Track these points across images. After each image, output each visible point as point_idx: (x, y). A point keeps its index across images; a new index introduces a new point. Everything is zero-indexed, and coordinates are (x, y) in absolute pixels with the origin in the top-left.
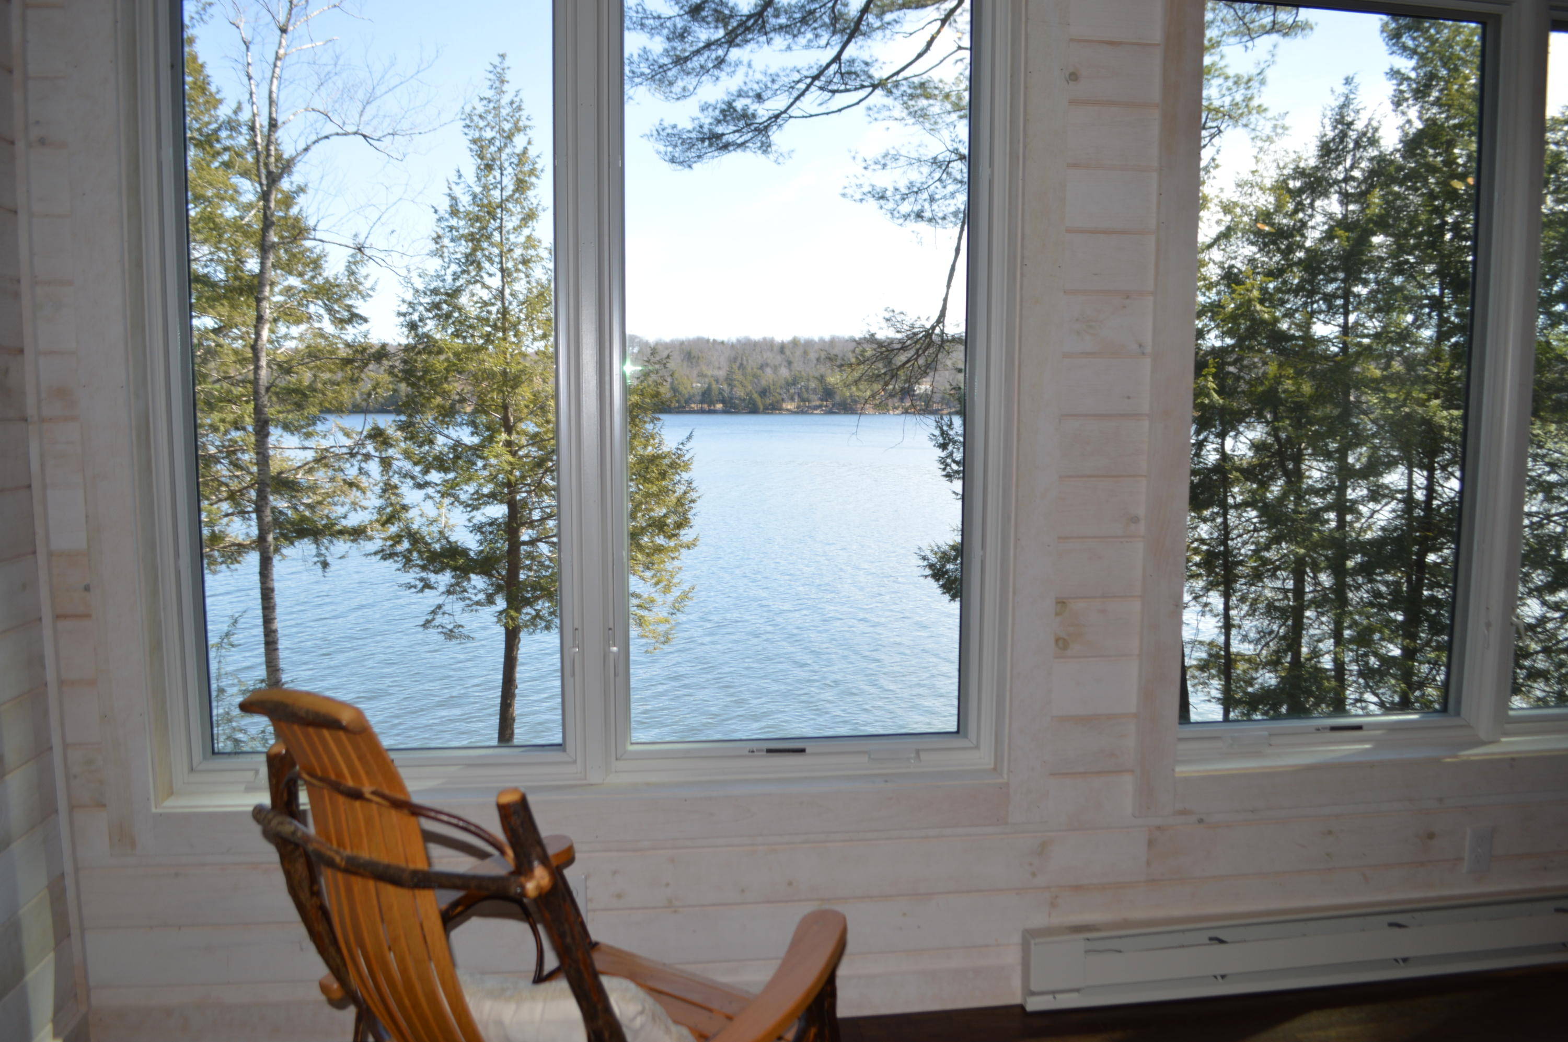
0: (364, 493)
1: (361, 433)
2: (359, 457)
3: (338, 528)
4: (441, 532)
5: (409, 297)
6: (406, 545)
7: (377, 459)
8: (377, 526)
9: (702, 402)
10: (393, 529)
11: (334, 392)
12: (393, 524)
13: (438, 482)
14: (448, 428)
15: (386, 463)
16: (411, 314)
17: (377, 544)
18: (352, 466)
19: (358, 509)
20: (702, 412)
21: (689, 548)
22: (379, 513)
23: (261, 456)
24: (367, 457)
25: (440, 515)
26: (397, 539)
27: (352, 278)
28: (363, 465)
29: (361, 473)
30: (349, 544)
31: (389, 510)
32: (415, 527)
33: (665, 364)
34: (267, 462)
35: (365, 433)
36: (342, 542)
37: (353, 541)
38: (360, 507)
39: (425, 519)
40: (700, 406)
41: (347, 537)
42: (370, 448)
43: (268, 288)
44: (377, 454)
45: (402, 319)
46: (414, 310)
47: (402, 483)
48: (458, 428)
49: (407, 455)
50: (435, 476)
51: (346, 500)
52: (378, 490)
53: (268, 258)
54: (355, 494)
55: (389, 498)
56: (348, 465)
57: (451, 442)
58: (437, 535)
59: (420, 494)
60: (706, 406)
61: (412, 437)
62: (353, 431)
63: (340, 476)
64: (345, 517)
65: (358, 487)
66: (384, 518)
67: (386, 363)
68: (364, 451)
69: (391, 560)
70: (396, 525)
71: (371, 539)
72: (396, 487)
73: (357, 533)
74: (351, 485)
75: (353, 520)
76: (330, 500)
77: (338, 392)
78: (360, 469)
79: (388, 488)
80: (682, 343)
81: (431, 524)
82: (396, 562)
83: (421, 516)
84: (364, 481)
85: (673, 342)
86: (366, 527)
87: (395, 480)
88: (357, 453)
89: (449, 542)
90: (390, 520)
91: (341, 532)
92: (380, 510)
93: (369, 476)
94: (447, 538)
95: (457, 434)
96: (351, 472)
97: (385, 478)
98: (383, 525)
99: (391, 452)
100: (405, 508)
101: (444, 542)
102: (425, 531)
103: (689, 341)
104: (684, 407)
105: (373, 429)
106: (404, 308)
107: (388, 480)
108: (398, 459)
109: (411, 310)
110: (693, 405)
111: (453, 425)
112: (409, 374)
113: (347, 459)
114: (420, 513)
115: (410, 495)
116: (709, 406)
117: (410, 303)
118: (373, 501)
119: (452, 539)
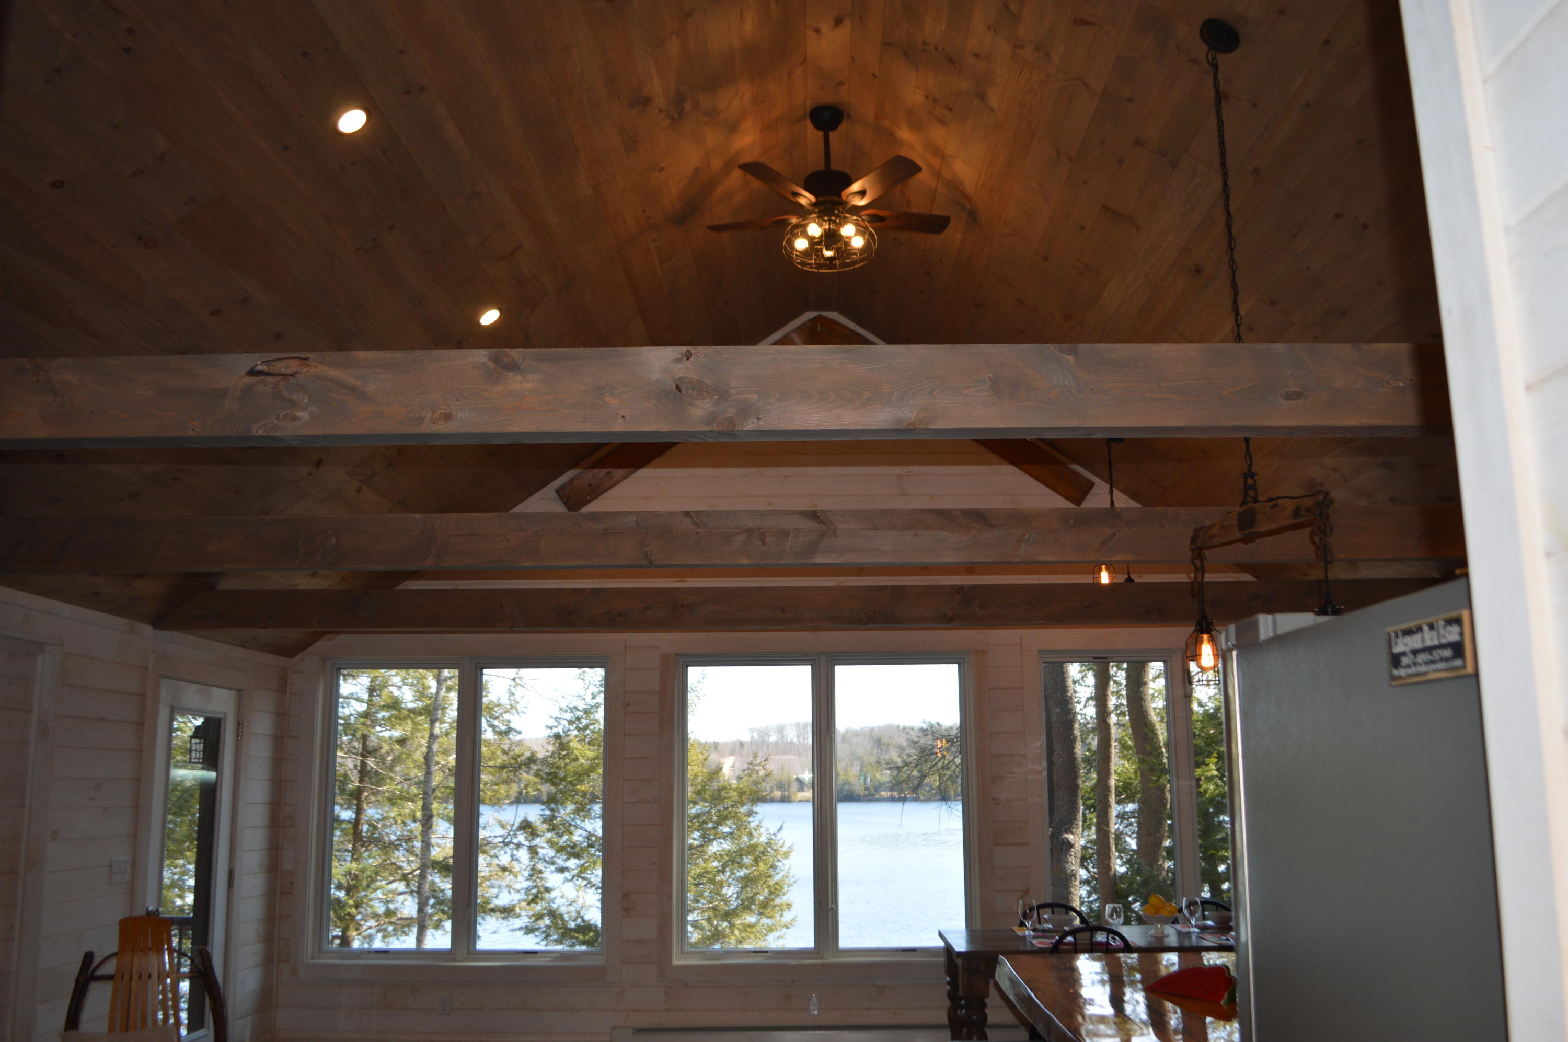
0: (516, 877)
1: (513, 825)
2: (512, 846)
3: (492, 906)
4: (578, 913)
5: (557, 714)
6: (547, 921)
7: (526, 848)
8: (524, 904)
9: (892, 789)
10: (538, 908)
11: (493, 791)
12: (537, 903)
13: (573, 867)
14: (584, 821)
15: (533, 851)
16: (556, 727)
17: (524, 921)
18: (506, 853)
19: (512, 891)
20: (892, 799)
21: (788, 928)
22: (526, 894)
23: (424, 844)
24: (519, 846)
25: (578, 897)
26: (539, 917)
27: (512, 698)
28: (515, 852)
29: (513, 860)
30: (501, 921)
31: (535, 891)
32: (555, 906)
33: (763, 766)
34: (429, 848)
35: (517, 825)
36: (494, 918)
37: (504, 918)
38: (514, 889)
39: (564, 900)
40: (889, 793)
41: (498, 914)
42: (521, 838)
43: (440, 712)
44: (527, 843)
45: (549, 730)
46: (559, 724)
47: (545, 867)
48: (592, 821)
49: (551, 843)
50: (573, 863)
51: (502, 883)
52: (526, 874)
53: (442, 689)
54: (509, 878)
55: (535, 881)
56: (502, 852)
57: (585, 834)
58: (574, 914)
59: (560, 877)
60: (895, 794)
61: (552, 829)
62: (507, 823)
63: (496, 861)
64: (497, 897)
65: (510, 871)
66: (530, 897)
67: (534, 767)
68: (515, 841)
69: (532, 935)
70: (540, 904)
71: (518, 916)
72: (541, 872)
73: (507, 912)
74: (504, 869)
75: (504, 899)
76: (487, 882)
77: (496, 791)
78: (512, 856)
79: (535, 873)
80: (872, 730)
81: (570, 904)
82: (537, 936)
83: (562, 897)
84: (516, 867)
85: (863, 730)
86: (514, 906)
87: (540, 866)
88: (510, 843)
89: (583, 921)
90: (535, 899)
91: (493, 910)
92: (528, 890)
93: (520, 862)
94: (582, 918)
95: (592, 826)
96: (505, 859)
97: (532, 863)
98: (529, 904)
99: (537, 841)
100: (548, 890)
101: (579, 921)
102: (563, 910)
103: (879, 728)
104: (874, 795)
105: (522, 822)
106: (552, 722)
107: (534, 865)
108: (543, 848)
109: (556, 724)
110: (883, 793)
111: (589, 818)
112: (552, 778)
113: (502, 847)
114: (560, 894)
115: (553, 879)
116: (900, 793)
117: (556, 718)
118: (523, 883)
119: (586, 918)
